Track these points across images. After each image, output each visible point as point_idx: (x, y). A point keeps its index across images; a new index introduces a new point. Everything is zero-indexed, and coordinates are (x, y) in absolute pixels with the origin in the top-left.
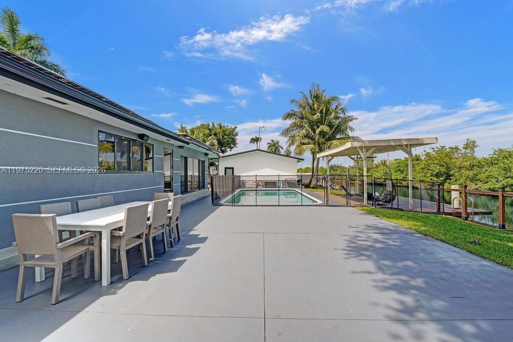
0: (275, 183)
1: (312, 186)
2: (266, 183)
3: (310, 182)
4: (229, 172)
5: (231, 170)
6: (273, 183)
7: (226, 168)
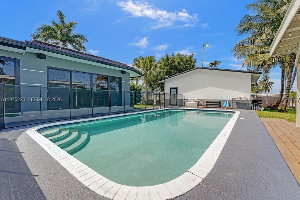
0: (220, 102)
1: (279, 108)
2: (207, 102)
3: (278, 104)
4: (174, 91)
5: (175, 90)
6: (218, 102)
7: (171, 88)
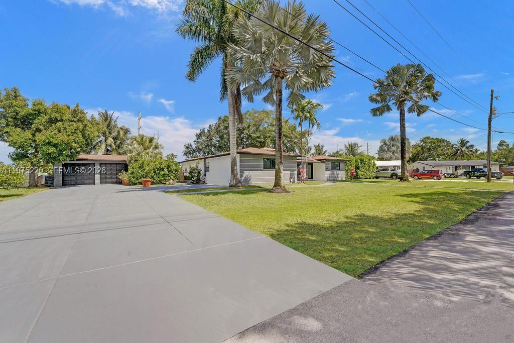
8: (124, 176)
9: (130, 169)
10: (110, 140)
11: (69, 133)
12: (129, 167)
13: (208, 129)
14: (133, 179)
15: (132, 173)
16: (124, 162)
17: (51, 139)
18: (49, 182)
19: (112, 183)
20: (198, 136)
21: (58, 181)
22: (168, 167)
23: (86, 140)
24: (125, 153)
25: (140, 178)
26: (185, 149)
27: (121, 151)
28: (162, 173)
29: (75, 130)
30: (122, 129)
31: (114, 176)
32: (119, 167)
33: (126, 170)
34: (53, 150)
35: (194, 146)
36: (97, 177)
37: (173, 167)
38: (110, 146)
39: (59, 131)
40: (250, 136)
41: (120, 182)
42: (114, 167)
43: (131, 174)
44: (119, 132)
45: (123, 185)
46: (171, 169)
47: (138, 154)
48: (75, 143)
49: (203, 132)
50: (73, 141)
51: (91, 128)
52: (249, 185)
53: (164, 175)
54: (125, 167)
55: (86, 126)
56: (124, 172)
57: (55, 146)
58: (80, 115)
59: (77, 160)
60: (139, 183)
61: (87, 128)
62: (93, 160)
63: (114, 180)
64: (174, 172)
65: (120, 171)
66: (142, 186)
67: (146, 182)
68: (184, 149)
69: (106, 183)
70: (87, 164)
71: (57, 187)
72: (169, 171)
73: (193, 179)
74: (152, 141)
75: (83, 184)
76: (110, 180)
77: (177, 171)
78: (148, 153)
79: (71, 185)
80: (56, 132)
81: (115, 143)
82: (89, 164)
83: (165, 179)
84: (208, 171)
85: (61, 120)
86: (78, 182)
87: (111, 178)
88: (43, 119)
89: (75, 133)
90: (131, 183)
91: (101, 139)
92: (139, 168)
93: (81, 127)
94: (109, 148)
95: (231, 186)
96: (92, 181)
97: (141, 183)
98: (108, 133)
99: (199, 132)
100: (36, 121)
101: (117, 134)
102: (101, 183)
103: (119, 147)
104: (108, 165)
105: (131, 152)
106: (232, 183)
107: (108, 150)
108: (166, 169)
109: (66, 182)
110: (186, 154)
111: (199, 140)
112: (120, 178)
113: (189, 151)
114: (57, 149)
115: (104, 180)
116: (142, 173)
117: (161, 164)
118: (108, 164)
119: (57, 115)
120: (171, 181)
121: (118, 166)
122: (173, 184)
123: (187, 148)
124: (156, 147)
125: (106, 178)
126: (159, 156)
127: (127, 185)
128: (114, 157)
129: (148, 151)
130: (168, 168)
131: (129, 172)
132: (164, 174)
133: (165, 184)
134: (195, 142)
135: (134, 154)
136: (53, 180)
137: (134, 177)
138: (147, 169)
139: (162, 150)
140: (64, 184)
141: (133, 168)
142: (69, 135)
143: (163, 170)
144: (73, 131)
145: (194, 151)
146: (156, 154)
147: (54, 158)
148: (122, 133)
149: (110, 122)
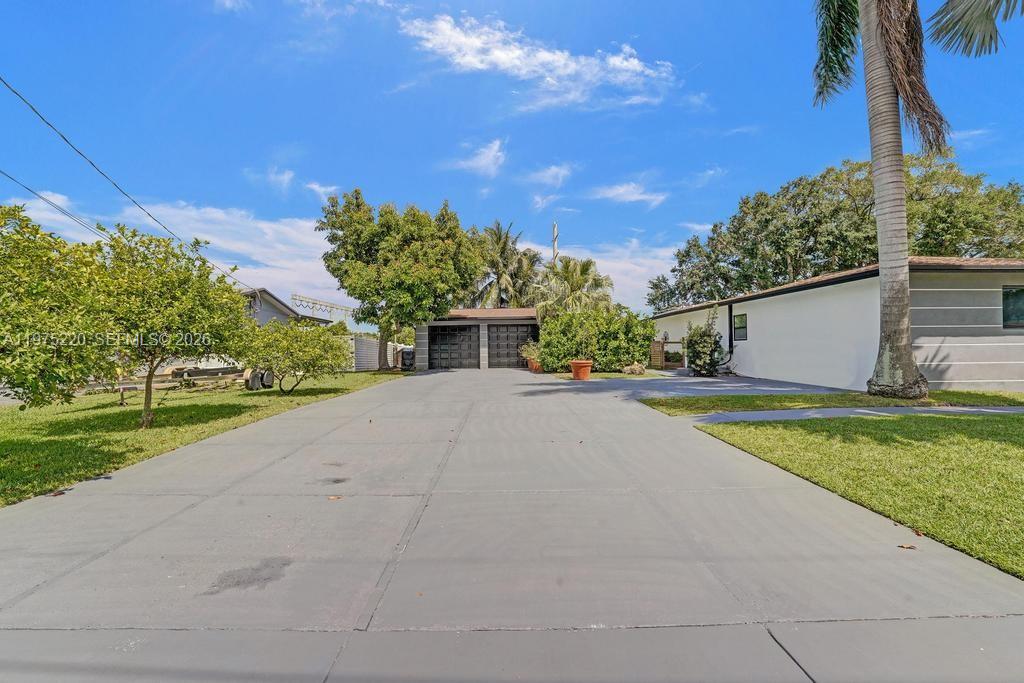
8: (532, 352)
9: (543, 337)
10: (506, 279)
11: (432, 262)
12: (541, 332)
13: (711, 235)
14: (550, 359)
15: (548, 345)
16: (532, 322)
17: (403, 277)
18: (408, 362)
19: (509, 366)
20: (684, 257)
21: (422, 360)
22: (628, 329)
23: (462, 276)
24: (531, 303)
25: (565, 356)
26: (651, 291)
27: (524, 301)
28: (613, 344)
29: (442, 255)
30: (525, 255)
31: (513, 351)
32: (522, 331)
33: (536, 338)
34: (406, 298)
35: (672, 282)
36: (484, 352)
37: (639, 330)
38: (506, 290)
39: (416, 260)
40: (844, 239)
41: (524, 364)
42: (513, 333)
43: (545, 347)
44: (520, 262)
45: (530, 370)
46: (635, 336)
47: (559, 302)
48: (443, 282)
49: (694, 244)
50: (438, 277)
51: (469, 249)
52: (944, 388)
53: (616, 351)
54: (533, 331)
55: (459, 245)
56: (532, 343)
57: (410, 289)
58: (449, 224)
59: (451, 319)
60: (562, 367)
61: (463, 249)
62: (476, 319)
63: (514, 360)
64: (641, 342)
65: (524, 341)
66: (571, 375)
67: (579, 367)
68: (646, 290)
69: (499, 365)
70: (466, 329)
71: (422, 372)
72: (630, 340)
73: (698, 362)
74: (587, 270)
75: (461, 366)
76: (506, 360)
77: (648, 338)
78: (579, 299)
79: (442, 367)
80: (411, 262)
81: (514, 286)
82: (470, 327)
83: (619, 361)
84: (744, 338)
85: (421, 238)
86: (454, 363)
87: (508, 355)
88: (394, 240)
89: (441, 261)
90: (545, 369)
91: (491, 279)
92: (564, 333)
93: (452, 248)
94: (504, 296)
95: (880, 394)
96: (474, 361)
97: (567, 369)
98: (502, 265)
99: (683, 246)
100: (383, 245)
101: (516, 266)
102: (491, 365)
103: (520, 293)
104: (502, 329)
105: (544, 297)
106: (885, 380)
107: (502, 301)
108: (622, 336)
109: (435, 361)
110: (652, 302)
111: (684, 267)
112: (524, 355)
113: (661, 294)
114: (412, 296)
115: (495, 361)
116: (568, 345)
117: (609, 322)
118: (503, 326)
119: (412, 229)
120: (636, 366)
121: (520, 328)
122: (640, 373)
123: (656, 286)
124: (597, 284)
125: (498, 355)
126: (602, 304)
127: (537, 371)
128: (512, 312)
129: (579, 292)
130: (626, 334)
131: (542, 342)
132: (619, 347)
133: (620, 371)
134: (673, 271)
135: (550, 302)
136: (413, 358)
137: (551, 355)
138: (581, 335)
139: (608, 291)
140: (433, 367)
141: (549, 334)
142: (431, 267)
143: (616, 338)
144: (439, 257)
145: (672, 293)
146: (598, 299)
147: (410, 314)
148: (525, 262)
149: (505, 243)
